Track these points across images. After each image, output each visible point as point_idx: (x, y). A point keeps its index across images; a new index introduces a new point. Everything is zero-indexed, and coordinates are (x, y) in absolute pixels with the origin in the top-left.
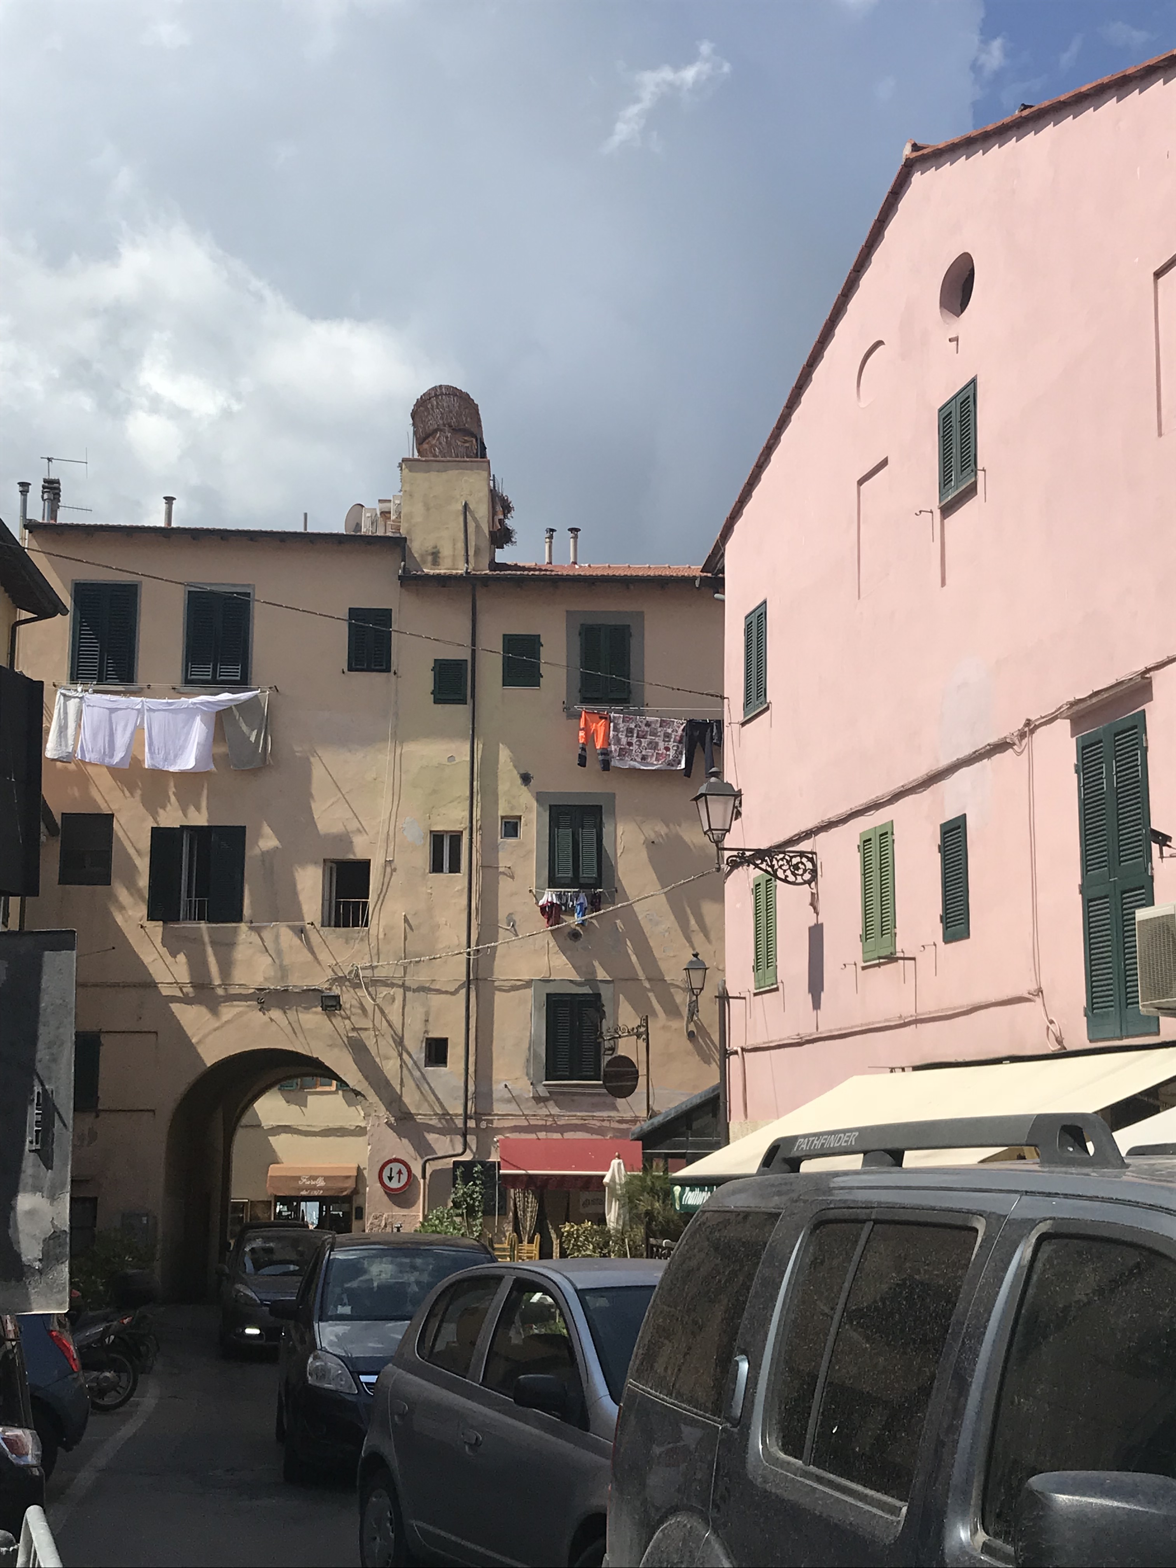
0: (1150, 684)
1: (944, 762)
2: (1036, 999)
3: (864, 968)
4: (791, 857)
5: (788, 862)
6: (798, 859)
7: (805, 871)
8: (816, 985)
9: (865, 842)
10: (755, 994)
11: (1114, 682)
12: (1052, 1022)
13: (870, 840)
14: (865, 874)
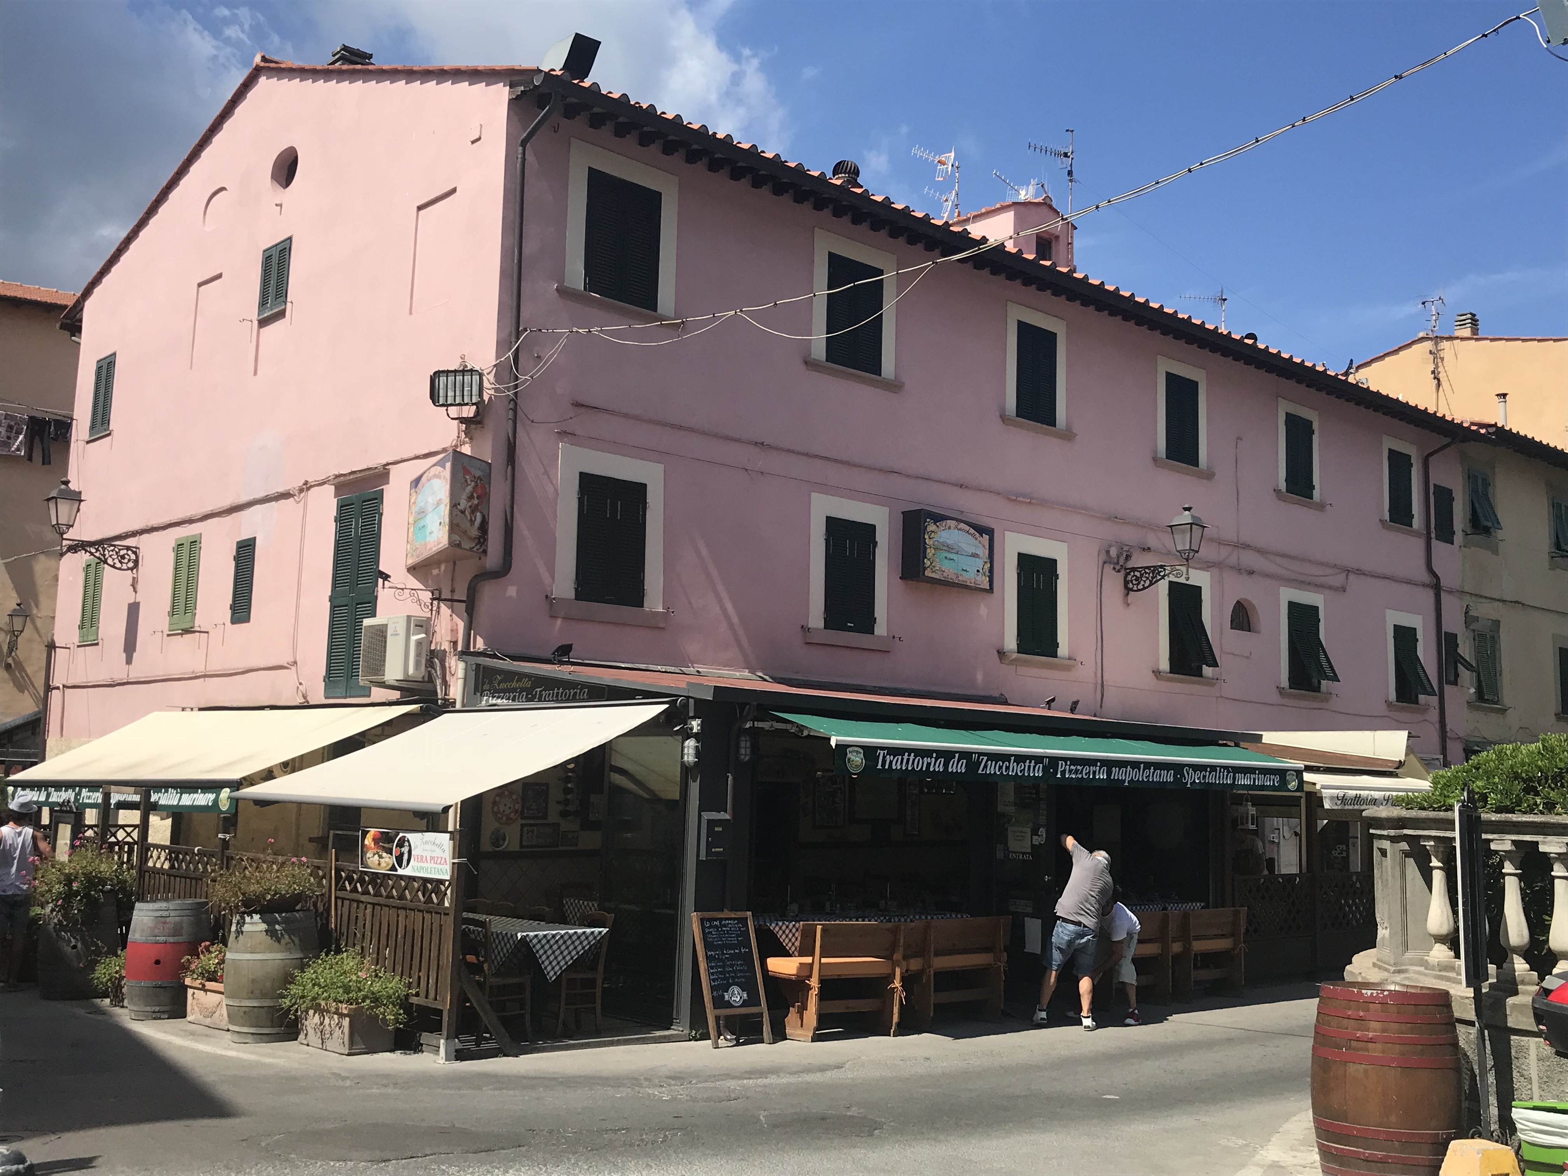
0: (388, 473)
1: (244, 499)
2: (292, 667)
3: (168, 635)
4: (120, 550)
5: (117, 553)
6: (125, 552)
7: (129, 560)
8: (130, 647)
9: (179, 545)
10: (78, 646)
11: (365, 467)
12: (301, 684)
13: (183, 544)
14: (176, 568)
